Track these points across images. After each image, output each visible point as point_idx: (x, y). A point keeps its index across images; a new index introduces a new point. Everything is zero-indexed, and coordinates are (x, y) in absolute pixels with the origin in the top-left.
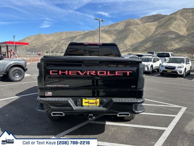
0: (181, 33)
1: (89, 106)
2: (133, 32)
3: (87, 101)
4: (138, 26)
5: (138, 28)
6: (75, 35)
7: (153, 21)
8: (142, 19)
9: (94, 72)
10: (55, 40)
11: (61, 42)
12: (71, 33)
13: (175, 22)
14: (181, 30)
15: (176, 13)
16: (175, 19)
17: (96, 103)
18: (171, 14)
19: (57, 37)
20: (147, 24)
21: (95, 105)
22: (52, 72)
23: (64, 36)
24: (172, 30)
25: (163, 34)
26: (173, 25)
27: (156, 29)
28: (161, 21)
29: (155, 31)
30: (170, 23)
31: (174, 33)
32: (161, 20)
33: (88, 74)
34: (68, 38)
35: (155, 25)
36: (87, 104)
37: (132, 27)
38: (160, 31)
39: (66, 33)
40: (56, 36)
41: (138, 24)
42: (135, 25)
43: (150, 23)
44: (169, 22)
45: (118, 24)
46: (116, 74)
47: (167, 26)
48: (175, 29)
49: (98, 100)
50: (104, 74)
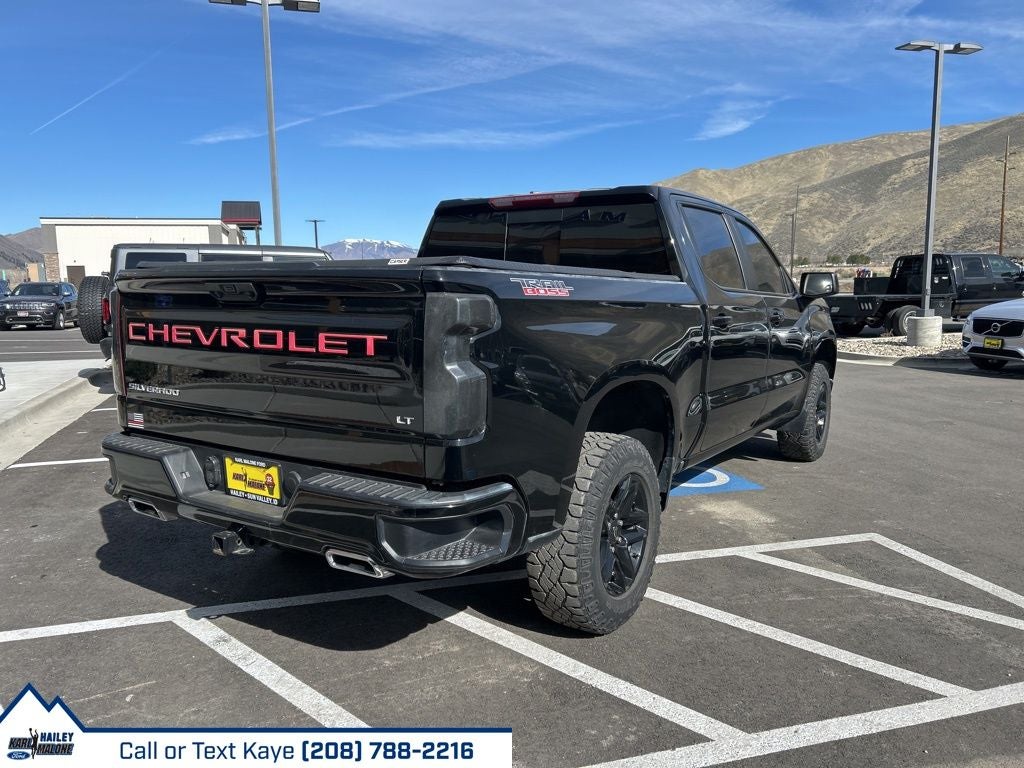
1: (246, 496)
3: (238, 469)
6: (890, 156)
9: (242, 332)
10: (769, 195)
11: (804, 204)
12: (870, 147)
17: (270, 486)
19: (783, 179)
21: (266, 493)
23: (822, 172)
33: (224, 343)
34: (845, 180)
36: (240, 486)
39: (836, 150)
40: (777, 173)
46: (322, 348)
49: (273, 471)
50: (275, 343)
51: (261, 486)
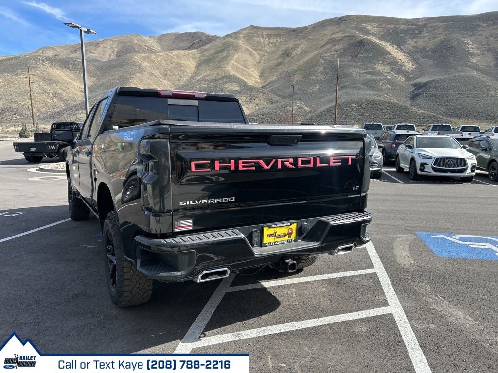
0: (250, 82)
1: (275, 244)
2: (141, 70)
3: (271, 231)
4: (153, 57)
5: (153, 61)
7: (189, 48)
8: (161, 39)
9: (291, 161)
13: (236, 56)
14: (250, 76)
15: (235, 35)
16: (236, 48)
17: (290, 234)
18: (227, 36)
20: (175, 52)
21: (287, 238)
22: (197, 166)
24: (232, 73)
25: (214, 80)
26: (233, 62)
27: (198, 66)
28: (206, 50)
29: (196, 74)
30: (227, 57)
31: (236, 80)
32: (207, 46)
33: (279, 166)
35: (194, 58)
36: (272, 239)
37: (137, 58)
38: (207, 73)
41: (151, 51)
42: (144, 52)
43: (182, 52)
44: (225, 54)
45: (97, 45)
46: (331, 164)
47: (220, 61)
48: (237, 71)
49: (294, 226)
50: (310, 163)
51: (284, 236)
